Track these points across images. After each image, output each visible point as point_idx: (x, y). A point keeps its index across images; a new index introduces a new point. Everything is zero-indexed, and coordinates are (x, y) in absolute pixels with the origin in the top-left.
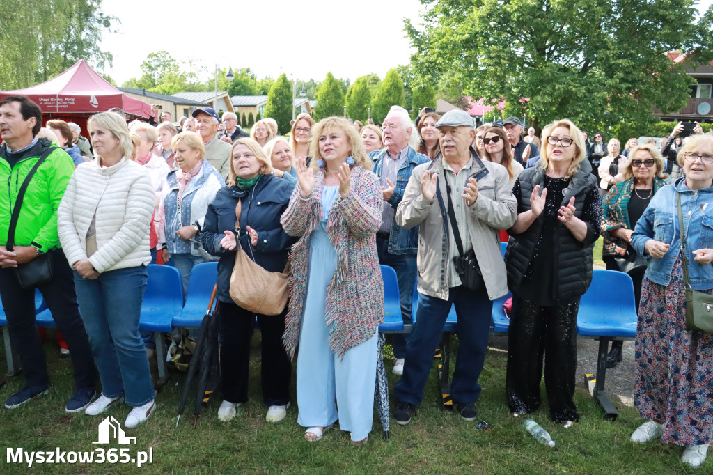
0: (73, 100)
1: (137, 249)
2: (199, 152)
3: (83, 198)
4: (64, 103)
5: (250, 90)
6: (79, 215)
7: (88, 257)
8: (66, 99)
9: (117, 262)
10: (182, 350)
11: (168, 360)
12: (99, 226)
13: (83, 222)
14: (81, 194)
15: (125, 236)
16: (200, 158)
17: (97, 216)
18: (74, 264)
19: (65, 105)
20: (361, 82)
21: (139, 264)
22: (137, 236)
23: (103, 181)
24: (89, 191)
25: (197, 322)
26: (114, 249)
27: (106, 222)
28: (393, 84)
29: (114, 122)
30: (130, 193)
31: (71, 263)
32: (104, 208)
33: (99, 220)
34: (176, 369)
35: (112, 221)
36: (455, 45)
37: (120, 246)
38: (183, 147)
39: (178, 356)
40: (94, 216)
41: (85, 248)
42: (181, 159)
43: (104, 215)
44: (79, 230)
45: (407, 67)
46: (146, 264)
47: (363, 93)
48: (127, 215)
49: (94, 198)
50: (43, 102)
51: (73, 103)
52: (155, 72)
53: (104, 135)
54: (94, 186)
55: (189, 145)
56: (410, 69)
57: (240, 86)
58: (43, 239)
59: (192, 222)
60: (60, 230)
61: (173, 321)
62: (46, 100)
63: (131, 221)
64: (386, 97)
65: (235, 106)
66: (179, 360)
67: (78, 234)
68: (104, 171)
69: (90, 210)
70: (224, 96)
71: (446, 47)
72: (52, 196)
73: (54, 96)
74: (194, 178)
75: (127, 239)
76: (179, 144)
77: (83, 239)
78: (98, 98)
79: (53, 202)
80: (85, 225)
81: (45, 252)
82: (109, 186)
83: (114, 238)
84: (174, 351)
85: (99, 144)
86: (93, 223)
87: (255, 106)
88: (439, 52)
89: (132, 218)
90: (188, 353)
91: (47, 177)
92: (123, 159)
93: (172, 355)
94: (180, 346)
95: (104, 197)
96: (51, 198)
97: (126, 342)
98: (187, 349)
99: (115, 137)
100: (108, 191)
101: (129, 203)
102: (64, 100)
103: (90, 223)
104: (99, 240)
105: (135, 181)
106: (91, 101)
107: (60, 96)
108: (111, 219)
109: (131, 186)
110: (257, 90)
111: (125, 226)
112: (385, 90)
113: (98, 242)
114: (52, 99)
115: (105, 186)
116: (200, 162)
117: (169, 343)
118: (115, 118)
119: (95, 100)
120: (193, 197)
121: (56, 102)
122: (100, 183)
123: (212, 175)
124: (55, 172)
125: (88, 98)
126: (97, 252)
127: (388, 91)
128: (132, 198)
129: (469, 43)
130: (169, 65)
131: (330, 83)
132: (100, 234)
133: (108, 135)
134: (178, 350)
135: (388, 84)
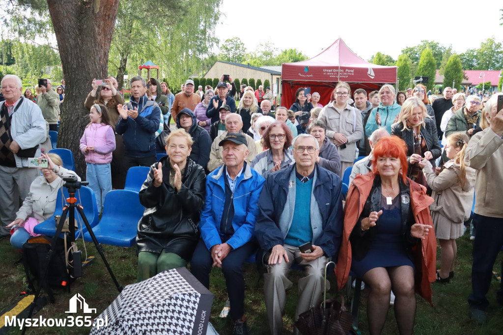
0: (352, 71)
4: (345, 74)
8: (347, 70)
19: (346, 75)
20: (403, 60)
28: (429, 61)
47: (405, 68)
50: (327, 72)
51: (353, 74)
52: (230, 52)
56: (416, 50)
62: (329, 71)
64: (423, 71)
73: (337, 68)
78: (375, 70)
102: (345, 71)
106: (369, 73)
107: (342, 68)
112: (422, 66)
114: (335, 70)
119: (372, 72)
121: (338, 73)
125: (367, 70)
127: (425, 67)
131: (379, 60)
135: (425, 61)
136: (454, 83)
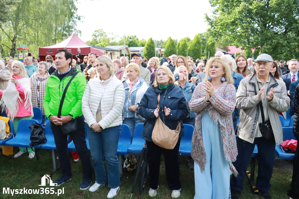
1: (119, 118)
2: (138, 72)
3: (94, 95)
5: (137, 45)
6: (93, 103)
7: (98, 122)
9: (110, 124)
10: (131, 162)
11: (124, 167)
12: (103, 108)
13: (95, 106)
14: (93, 93)
15: (114, 112)
16: (138, 75)
17: (101, 103)
18: (91, 125)
20: (184, 41)
21: (119, 125)
22: (119, 112)
23: (103, 87)
24: (97, 92)
25: (139, 151)
26: (110, 118)
27: (105, 106)
28: (197, 41)
29: (107, 60)
30: (116, 92)
31: (90, 125)
32: (105, 99)
33: (102, 105)
34: (127, 171)
35: (108, 105)
36: (227, 24)
37: (112, 117)
38: (132, 70)
39: (129, 165)
40: (100, 103)
41: (96, 118)
42: (130, 75)
43: (104, 102)
44: (92, 110)
45: (202, 34)
46: (121, 124)
47: (185, 45)
48: (115, 103)
49: (99, 95)
52: (97, 38)
53: (103, 66)
54: (99, 90)
55: (134, 69)
57: (132, 43)
58: (74, 113)
59: (136, 103)
60: (83, 110)
61: (128, 150)
63: (117, 105)
64: (194, 47)
65: (130, 51)
66: (129, 167)
67: (91, 111)
68: (103, 82)
69: (98, 100)
70: (126, 47)
71: (224, 25)
72: (77, 93)
74: (136, 83)
75: (115, 113)
76: (130, 68)
77: (95, 114)
79: (78, 96)
80: (95, 107)
81: (74, 119)
82: (106, 89)
83: (109, 113)
84: (127, 163)
85: (101, 70)
86: (100, 106)
87: (139, 51)
88: (220, 27)
89: (117, 104)
90: (133, 164)
91: (75, 85)
92: (111, 77)
93: (126, 165)
94: (130, 161)
95: (104, 94)
96: (77, 94)
97: (111, 159)
98: (132, 162)
99: (108, 67)
100: (105, 92)
101: (115, 97)
103: (98, 106)
104: (103, 114)
105: (118, 87)
106: (78, 50)
108: (108, 104)
109: (116, 89)
110: (139, 44)
111: (114, 108)
112: (194, 44)
113: (102, 115)
115: (104, 89)
116: (138, 77)
117: (124, 159)
118: (107, 58)
120: (136, 92)
122: (101, 88)
123: (144, 82)
124: (79, 83)
126: (102, 120)
128: (116, 94)
129: (233, 23)
130: (103, 35)
131: (171, 41)
132: (103, 112)
133: (105, 66)
134: (129, 163)
135: (195, 41)
136: (209, 53)
